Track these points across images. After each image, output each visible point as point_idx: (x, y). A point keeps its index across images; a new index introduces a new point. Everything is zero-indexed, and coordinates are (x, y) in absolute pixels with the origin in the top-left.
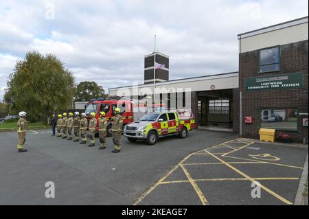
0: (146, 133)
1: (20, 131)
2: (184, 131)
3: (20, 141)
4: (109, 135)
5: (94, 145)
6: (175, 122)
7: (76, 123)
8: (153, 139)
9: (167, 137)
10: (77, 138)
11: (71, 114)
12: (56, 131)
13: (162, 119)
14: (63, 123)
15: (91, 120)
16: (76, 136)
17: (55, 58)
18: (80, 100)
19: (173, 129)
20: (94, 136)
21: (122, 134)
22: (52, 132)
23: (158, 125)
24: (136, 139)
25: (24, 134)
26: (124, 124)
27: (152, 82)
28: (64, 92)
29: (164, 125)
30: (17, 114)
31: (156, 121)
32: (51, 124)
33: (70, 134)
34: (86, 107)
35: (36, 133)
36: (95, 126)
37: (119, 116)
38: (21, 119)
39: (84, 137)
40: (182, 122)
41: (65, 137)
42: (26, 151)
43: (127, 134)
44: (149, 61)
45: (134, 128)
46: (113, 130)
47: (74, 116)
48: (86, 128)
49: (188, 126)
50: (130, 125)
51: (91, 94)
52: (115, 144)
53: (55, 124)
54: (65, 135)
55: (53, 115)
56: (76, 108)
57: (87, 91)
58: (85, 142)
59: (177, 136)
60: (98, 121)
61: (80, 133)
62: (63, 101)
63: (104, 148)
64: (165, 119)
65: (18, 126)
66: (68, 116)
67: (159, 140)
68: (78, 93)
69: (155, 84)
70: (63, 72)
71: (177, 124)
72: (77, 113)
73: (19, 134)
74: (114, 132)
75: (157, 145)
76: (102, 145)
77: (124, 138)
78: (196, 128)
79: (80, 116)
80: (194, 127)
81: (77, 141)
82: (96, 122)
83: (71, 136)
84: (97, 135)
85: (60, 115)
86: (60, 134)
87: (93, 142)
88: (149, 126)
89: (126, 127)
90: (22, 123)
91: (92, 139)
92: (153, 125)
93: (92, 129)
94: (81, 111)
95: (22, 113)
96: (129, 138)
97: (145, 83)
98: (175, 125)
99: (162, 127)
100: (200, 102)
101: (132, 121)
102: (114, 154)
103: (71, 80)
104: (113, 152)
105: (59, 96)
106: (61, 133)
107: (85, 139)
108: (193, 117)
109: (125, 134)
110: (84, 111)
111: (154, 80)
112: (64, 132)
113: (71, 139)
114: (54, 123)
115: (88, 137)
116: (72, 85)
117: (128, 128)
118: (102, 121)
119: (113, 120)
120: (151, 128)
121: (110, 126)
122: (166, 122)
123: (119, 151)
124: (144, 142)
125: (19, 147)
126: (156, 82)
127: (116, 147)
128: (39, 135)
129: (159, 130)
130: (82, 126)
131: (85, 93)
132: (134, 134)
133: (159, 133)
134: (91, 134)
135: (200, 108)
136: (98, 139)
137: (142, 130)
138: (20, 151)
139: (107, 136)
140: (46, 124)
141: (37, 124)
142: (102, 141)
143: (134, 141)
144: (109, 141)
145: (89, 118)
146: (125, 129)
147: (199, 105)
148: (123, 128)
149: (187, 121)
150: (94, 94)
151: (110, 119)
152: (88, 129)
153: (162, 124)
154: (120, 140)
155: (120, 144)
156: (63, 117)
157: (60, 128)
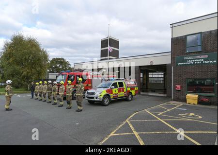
0: (102, 97)
1: (7, 95)
2: (130, 96)
3: (7, 102)
4: (74, 98)
5: (62, 106)
6: (123, 89)
7: (49, 89)
8: (106, 101)
9: (117, 100)
10: (50, 100)
11: (45, 82)
12: (34, 95)
13: (113, 87)
14: (39, 90)
15: (61, 87)
16: (49, 99)
17: (34, 40)
18: (52, 72)
19: (122, 94)
21: (84, 98)
22: (30, 95)
23: (110, 91)
24: (94, 101)
25: (10, 97)
26: (85, 90)
27: (107, 59)
28: (41, 66)
29: (115, 91)
30: (5, 82)
31: (109, 88)
32: (31, 90)
33: (44, 97)
34: (57, 77)
35: (19, 96)
36: (64, 91)
37: (81, 84)
38: (8, 86)
40: (129, 89)
41: (41, 100)
42: (11, 110)
43: (87, 97)
44: (104, 43)
45: (93, 93)
46: (77, 95)
47: (48, 84)
49: (133, 92)
50: (89, 91)
51: (61, 67)
52: (78, 105)
53: (34, 90)
54: (41, 98)
55: (32, 83)
56: (49, 78)
57: (58, 65)
58: (56, 104)
59: (125, 99)
60: (66, 88)
61: (52, 96)
62: (39, 73)
63: (70, 108)
64: (116, 87)
65: (6, 91)
66: (43, 84)
67: (111, 102)
68: (51, 67)
69: (108, 61)
70: (40, 51)
71: (125, 91)
72: (50, 81)
73: (6, 97)
75: (109, 106)
76: (68, 106)
77: (85, 101)
78: (139, 94)
79: (52, 83)
80: (137, 93)
81: (50, 102)
82: (64, 89)
83: (45, 99)
84: (65, 98)
85: (37, 83)
87: (61, 103)
88: (104, 92)
89: (86, 92)
91: (61, 101)
92: (107, 91)
93: (62, 94)
94: (53, 80)
95: (9, 81)
96: (89, 101)
97: (101, 60)
98: (123, 91)
99: (114, 92)
100: (142, 74)
101: (91, 87)
102: (77, 113)
103: (46, 57)
104: (77, 111)
106: (38, 97)
107: (56, 101)
108: (136, 85)
109: (86, 98)
110: (55, 80)
111: (108, 57)
112: (40, 96)
113: (45, 101)
114: (33, 89)
115: (58, 99)
116: (47, 61)
117: (88, 93)
118: (69, 87)
119: (77, 87)
120: (106, 93)
121: (75, 91)
122: (116, 89)
123: (81, 110)
124: (100, 103)
125: (6, 107)
126: (110, 59)
127: (79, 108)
128: (21, 98)
129: (111, 95)
130: (54, 91)
131: (56, 67)
132: (93, 98)
133: (112, 97)
134: (60, 97)
135: (142, 79)
136: (66, 101)
137: (99, 95)
138: (7, 110)
139: (73, 99)
140: (27, 90)
141: (20, 89)
142: (69, 103)
143: (93, 103)
144: (74, 103)
145: (59, 85)
146: (86, 94)
147: (142, 76)
148: (84, 93)
149: (132, 88)
150: (63, 67)
151: (75, 86)
152: (58, 94)
153: (114, 90)
154: (82, 102)
155: (82, 105)
156: (40, 84)
157: (38, 93)
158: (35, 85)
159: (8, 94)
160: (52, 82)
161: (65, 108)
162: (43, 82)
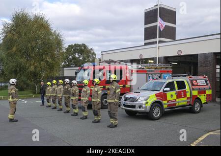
0: (149, 105)
1: (10, 99)
2: (197, 105)
3: (11, 110)
4: (104, 107)
5: (86, 118)
6: (185, 92)
7: (66, 92)
8: (156, 113)
9: (174, 111)
10: (67, 109)
11: (61, 81)
12: (45, 101)
13: (168, 89)
14: (53, 92)
15: (84, 89)
16: (67, 106)
17: (42, 18)
18: (68, 66)
19: (183, 101)
20: (86, 107)
21: (120, 106)
22: (41, 101)
23: (163, 96)
24: (137, 112)
25: (15, 103)
26: (122, 94)
27: (155, 43)
28: (53, 57)
29: (172, 96)
31: (161, 91)
32: (40, 93)
33: (60, 104)
34: (76, 73)
35: (26, 102)
36: (88, 95)
37: (116, 84)
38: (12, 87)
39: (75, 109)
40: (195, 93)
41: (55, 108)
42: (17, 121)
43: (125, 106)
44: (150, 16)
45: (134, 100)
46: (108, 101)
47: (64, 84)
48: (77, 98)
49: (203, 98)
50: (128, 96)
51: (81, 58)
52: (111, 117)
53: (44, 93)
54: (54, 105)
55: (42, 83)
56: (65, 75)
57: (77, 56)
58: (76, 114)
59: (188, 110)
60: (91, 90)
61: (71, 103)
62: (51, 67)
63: (99, 121)
64: (172, 89)
65: (10, 94)
66: (58, 84)
67: (165, 114)
68: (67, 58)
69: (158, 45)
70: (51, 34)
71: (188, 95)
72: (67, 80)
73: (10, 102)
74: (110, 103)
75: (162, 120)
76: (96, 118)
77: (121, 111)
78: (214, 101)
79: (70, 83)
80: (210, 99)
81: (68, 112)
82: (89, 92)
83: (61, 107)
84: (90, 107)
85: (49, 83)
86: (49, 104)
87: (85, 114)
88: (152, 97)
89: (123, 98)
90: (13, 91)
91: (84, 111)
92: (157, 95)
93: (85, 99)
94: (72, 78)
95: (13, 81)
96: (127, 111)
97: (146, 44)
98: (185, 96)
99: (169, 98)
100: (218, 67)
101: (130, 90)
102: (109, 129)
103: (59, 43)
104: (109, 127)
105: (47, 62)
106: (51, 103)
107: (76, 111)
108: (209, 86)
109: (122, 106)
110: (74, 78)
111: (158, 39)
112: (54, 102)
113: (61, 110)
114: (42, 92)
115: (80, 108)
116: (61, 49)
117: (126, 99)
118: (96, 89)
119: (108, 89)
120: (155, 99)
121: (105, 96)
122: (173, 93)
123: (116, 126)
124: (146, 116)
125: (10, 116)
126: (160, 42)
127: (112, 121)
128: (28, 104)
129: (165, 102)
130: (73, 95)
131: (74, 58)
132: (134, 107)
133: (165, 106)
134: (83, 104)
135: (218, 75)
136: (91, 111)
137: (144, 102)
138: (11, 120)
140: (34, 93)
141: (25, 92)
142: (96, 114)
143: (133, 114)
144: (104, 113)
145: (81, 86)
146: (122, 101)
147: (218, 71)
149: (202, 92)
150: (84, 59)
151: (104, 87)
152: (79, 100)
153: (169, 94)
154: (117, 113)
155: (117, 117)
156: (52, 85)
157: (50, 98)
158: (46, 86)
159: (12, 98)
160: (71, 81)
161: (91, 121)
162: (58, 82)
